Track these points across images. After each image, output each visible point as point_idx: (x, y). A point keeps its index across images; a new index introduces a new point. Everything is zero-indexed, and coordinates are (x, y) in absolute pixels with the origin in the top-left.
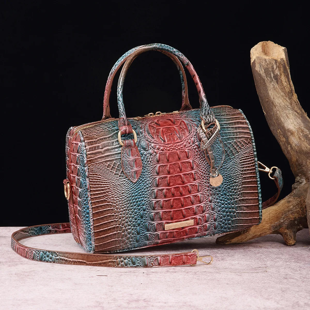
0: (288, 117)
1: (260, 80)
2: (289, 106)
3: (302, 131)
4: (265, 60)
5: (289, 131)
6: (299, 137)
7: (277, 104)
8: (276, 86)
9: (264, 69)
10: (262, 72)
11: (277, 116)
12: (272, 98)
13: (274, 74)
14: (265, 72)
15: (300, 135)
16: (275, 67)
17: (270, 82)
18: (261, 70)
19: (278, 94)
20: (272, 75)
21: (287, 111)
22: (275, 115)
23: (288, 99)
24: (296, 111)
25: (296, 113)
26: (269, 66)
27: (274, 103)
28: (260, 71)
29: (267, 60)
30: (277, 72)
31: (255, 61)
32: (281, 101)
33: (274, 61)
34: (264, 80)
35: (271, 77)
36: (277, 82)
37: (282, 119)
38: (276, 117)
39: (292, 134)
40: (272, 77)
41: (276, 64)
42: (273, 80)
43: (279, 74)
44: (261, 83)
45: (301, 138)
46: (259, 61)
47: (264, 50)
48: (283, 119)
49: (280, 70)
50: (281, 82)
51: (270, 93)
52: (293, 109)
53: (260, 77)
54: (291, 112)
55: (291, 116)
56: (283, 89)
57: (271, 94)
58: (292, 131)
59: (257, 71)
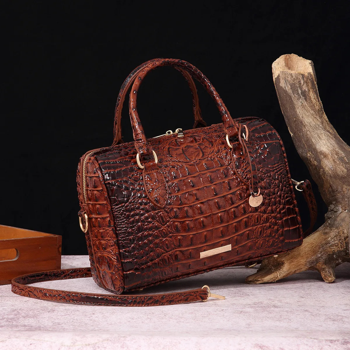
0: (320, 138)
1: (286, 97)
2: (321, 126)
3: (337, 154)
4: (291, 75)
5: (322, 153)
6: (334, 160)
7: (306, 123)
8: (305, 103)
9: (290, 85)
10: (288, 88)
11: (307, 137)
12: (301, 116)
13: (301, 90)
14: (291, 88)
15: (335, 157)
16: (302, 82)
17: (298, 99)
18: (287, 86)
19: (308, 113)
20: (300, 91)
21: (319, 132)
22: (305, 136)
23: (318, 118)
24: (328, 131)
25: (328, 133)
26: (295, 81)
27: (303, 122)
28: (285, 88)
29: (293, 75)
30: (305, 88)
31: (279, 76)
32: (311, 121)
33: (301, 76)
34: (291, 97)
35: (298, 94)
36: (306, 99)
37: (313, 141)
38: (306, 139)
39: (325, 156)
40: (300, 93)
41: (304, 80)
42: (301, 97)
43: (307, 90)
44: (286, 100)
45: (335, 160)
46: (284, 76)
47: (287, 64)
48: (315, 141)
49: (308, 86)
50: (310, 99)
51: (298, 111)
52: (325, 129)
53: (285, 93)
54: (323, 132)
55: (324, 137)
56: (312, 107)
57: (300, 112)
58: (325, 154)
59: (282, 87)
